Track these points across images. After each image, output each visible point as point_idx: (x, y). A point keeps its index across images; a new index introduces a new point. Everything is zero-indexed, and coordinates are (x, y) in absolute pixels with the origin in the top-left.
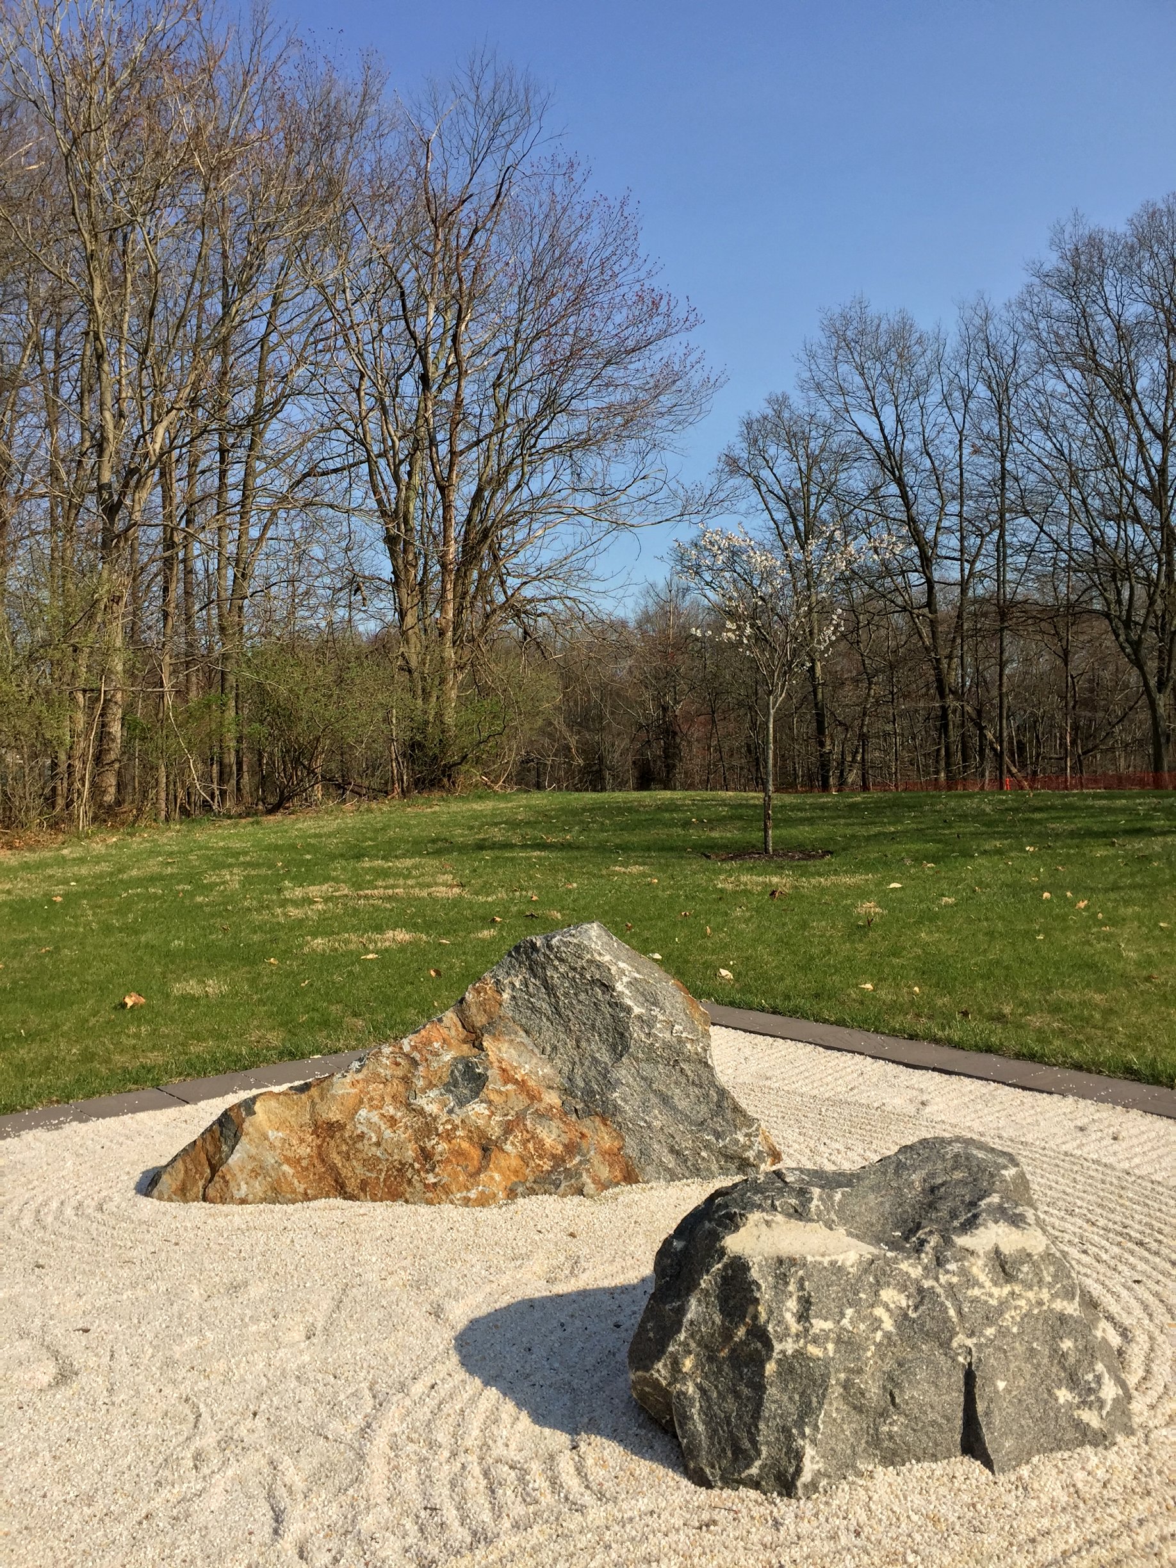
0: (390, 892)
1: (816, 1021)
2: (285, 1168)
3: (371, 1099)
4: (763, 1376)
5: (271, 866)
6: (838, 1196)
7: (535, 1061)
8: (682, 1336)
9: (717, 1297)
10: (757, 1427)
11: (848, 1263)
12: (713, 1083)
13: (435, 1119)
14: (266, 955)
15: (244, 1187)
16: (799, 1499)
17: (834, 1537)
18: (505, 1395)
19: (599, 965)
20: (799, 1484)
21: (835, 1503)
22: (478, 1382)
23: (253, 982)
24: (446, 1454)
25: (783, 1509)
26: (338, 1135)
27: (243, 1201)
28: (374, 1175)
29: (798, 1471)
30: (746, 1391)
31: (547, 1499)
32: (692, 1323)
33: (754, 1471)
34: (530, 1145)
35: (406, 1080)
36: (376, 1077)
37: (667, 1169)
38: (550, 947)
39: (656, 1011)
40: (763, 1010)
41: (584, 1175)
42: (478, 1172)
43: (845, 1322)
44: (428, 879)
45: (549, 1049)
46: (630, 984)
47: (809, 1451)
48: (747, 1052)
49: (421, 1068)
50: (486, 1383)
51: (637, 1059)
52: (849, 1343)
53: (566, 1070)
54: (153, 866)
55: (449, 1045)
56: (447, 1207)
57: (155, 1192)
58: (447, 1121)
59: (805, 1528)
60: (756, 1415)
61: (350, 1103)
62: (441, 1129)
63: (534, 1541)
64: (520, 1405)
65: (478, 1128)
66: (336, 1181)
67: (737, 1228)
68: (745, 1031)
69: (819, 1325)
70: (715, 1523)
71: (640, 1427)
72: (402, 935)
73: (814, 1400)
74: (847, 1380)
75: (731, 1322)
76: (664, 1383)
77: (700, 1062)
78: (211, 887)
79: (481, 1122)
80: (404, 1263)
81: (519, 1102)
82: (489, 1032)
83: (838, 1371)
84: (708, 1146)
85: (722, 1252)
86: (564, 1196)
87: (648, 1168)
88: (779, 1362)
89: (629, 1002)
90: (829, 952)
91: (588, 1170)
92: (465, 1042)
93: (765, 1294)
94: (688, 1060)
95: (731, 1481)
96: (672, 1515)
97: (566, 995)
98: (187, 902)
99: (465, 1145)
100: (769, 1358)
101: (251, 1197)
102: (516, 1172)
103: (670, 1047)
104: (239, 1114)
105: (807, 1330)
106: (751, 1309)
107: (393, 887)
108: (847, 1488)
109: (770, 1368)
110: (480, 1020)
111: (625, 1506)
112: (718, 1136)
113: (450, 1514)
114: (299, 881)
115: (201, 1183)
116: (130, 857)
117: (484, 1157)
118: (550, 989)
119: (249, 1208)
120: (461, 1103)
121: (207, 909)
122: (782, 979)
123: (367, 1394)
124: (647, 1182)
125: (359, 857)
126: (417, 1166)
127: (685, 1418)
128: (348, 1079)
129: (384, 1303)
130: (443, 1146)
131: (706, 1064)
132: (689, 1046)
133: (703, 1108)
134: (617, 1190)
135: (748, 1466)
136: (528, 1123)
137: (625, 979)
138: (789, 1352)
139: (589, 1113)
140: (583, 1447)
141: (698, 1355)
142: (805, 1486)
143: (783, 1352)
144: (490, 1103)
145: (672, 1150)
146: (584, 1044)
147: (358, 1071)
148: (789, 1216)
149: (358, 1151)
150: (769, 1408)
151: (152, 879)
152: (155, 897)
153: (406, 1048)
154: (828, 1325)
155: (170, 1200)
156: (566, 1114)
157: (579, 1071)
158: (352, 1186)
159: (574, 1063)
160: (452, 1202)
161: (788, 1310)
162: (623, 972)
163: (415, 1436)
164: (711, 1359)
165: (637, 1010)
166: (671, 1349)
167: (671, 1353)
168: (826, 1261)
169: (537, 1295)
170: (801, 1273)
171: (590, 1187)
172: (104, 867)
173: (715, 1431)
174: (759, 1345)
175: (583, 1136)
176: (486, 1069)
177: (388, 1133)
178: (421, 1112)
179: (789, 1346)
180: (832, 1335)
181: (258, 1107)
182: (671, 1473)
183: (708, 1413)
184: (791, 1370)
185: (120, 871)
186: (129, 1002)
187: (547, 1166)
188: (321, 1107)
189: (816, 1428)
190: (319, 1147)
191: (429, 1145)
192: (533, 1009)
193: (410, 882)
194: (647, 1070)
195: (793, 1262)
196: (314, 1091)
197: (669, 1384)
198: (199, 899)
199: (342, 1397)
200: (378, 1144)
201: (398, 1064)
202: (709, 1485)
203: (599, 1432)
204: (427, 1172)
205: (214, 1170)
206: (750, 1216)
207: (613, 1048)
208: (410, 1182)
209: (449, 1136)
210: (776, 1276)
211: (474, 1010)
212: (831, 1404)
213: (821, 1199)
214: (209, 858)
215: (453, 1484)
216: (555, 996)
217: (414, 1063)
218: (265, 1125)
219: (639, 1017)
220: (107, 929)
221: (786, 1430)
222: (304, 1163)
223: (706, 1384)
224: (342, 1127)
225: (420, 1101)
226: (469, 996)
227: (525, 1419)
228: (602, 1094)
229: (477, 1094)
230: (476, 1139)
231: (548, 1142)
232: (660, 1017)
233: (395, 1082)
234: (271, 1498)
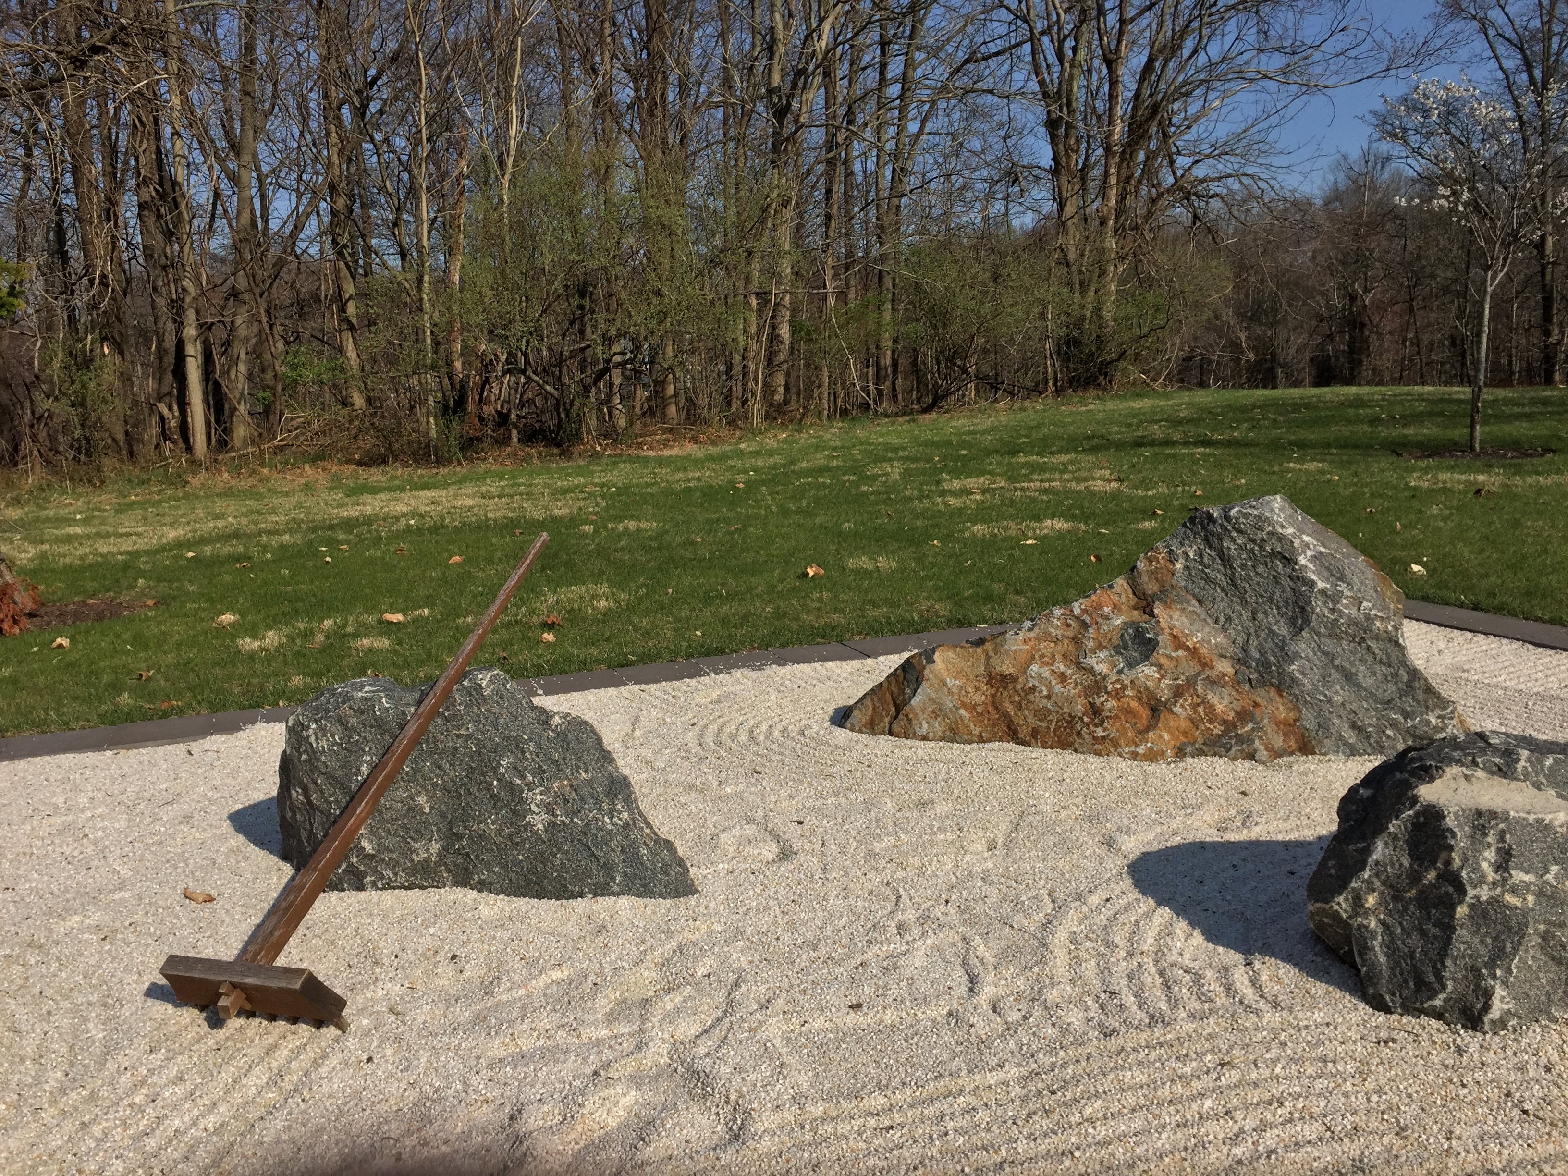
0: (1047, 485)
1: (1526, 619)
2: (962, 712)
3: (1042, 656)
4: (1452, 917)
5: (930, 460)
6: (1549, 762)
7: (1207, 629)
8: (1366, 875)
9: (1406, 841)
10: (1443, 964)
11: (1557, 823)
12: (1403, 661)
13: (1104, 678)
14: (931, 538)
15: (925, 726)
16: (1485, 1033)
17: (1522, 1068)
18: (1178, 915)
19: (1281, 538)
20: (1486, 1020)
21: (1525, 1041)
22: (1151, 902)
23: (919, 560)
24: (1123, 954)
25: (1467, 1039)
26: (1011, 686)
27: (924, 738)
28: (1044, 725)
29: (1487, 1008)
30: (1434, 931)
31: (1222, 1000)
32: (1377, 863)
33: (1438, 1002)
34: (1201, 709)
35: (1076, 641)
36: (1047, 637)
37: (1347, 744)
38: (1227, 518)
39: (1342, 587)
40: (1462, 606)
41: (1257, 742)
42: (1147, 730)
43: (1549, 877)
44: (1084, 474)
45: (1222, 619)
46: (1314, 559)
47: (1500, 992)
48: (1442, 645)
49: (1091, 630)
50: (1160, 903)
51: (1318, 634)
52: (1551, 897)
53: (1240, 640)
54: (820, 459)
55: (1120, 610)
56: (1115, 760)
57: (848, 724)
58: (1117, 681)
59: (1489, 1057)
60: (1443, 952)
61: (1023, 658)
62: (1110, 688)
63: (1210, 1030)
64: (1193, 924)
65: (1147, 689)
66: (1009, 727)
67: (1432, 779)
68: (1439, 625)
69: (1519, 876)
70: (1394, 1041)
71: (1316, 955)
72: (1061, 525)
73: (1509, 945)
74: (1547, 932)
75: (1420, 866)
76: (1344, 915)
77: (1390, 640)
78: (875, 477)
79: (1150, 684)
80: (1076, 801)
81: (1190, 668)
82: (1160, 599)
83: (1537, 921)
84: (1394, 725)
85: (1415, 800)
86: (1234, 759)
87: (1326, 741)
88: (1472, 906)
89: (1313, 577)
90: (1546, 551)
91: (1261, 738)
92: (1135, 608)
93: (1461, 840)
94: (1377, 638)
95: (1411, 1009)
96: (1349, 1029)
97: (1243, 566)
98: (853, 491)
99: (1134, 704)
100: (1461, 902)
101: (931, 735)
102: (1185, 733)
103: (1356, 624)
104: (920, 662)
105: (1505, 880)
106: (1443, 855)
107: (1049, 480)
108: (1538, 1030)
109: (1462, 911)
110: (1151, 587)
111: (1300, 1015)
112: (1406, 715)
113: (1130, 1000)
114: (957, 474)
115: (887, 720)
116: (799, 451)
117: (1153, 717)
118: (1225, 559)
119: (931, 744)
120: (1131, 665)
121: (872, 498)
122: (1487, 576)
123: (1047, 900)
124: (1325, 754)
125: (1014, 453)
126: (1086, 719)
127: (1365, 949)
128: (1021, 637)
129: (1058, 829)
130: (1112, 704)
131: (1397, 643)
132: (1378, 624)
133: (1391, 688)
134: (1291, 759)
135: (1431, 998)
136: (1199, 688)
137: (1309, 553)
138: (1484, 898)
139: (1263, 683)
140: (1257, 965)
141: (1382, 893)
142: (1493, 1022)
143: (1477, 897)
144: (1160, 667)
145: (1353, 726)
146: (1260, 616)
147: (1030, 630)
148: (1492, 773)
149: (1029, 702)
150: (1458, 947)
151: (821, 471)
152: (824, 486)
153: (1077, 611)
154: (1528, 878)
155: (860, 731)
156: (1239, 683)
157: (1254, 642)
158: (1024, 732)
159: (1249, 635)
160: (1120, 755)
161: (1485, 859)
162: (1307, 546)
163: (1093, 936)
164: (1396, 898)
165: (1321, 585)
166: (1353, 885)
167: (1353, 889)
168: (1531, 818)
169: (1208, 839)
170: (1502, 826)
171: (1263, 754)
172: (777, 459)
173: (1397, 964)
174: (1451, 889)
175: (1256, 705)
176: (1157, 634)
177: (1058, 688)
178: (1091, 671)
179: (1484, 893)
180: (1532, 887)
181: (937, 656)
182: (1348, 996)
183: (1390, 948)
184: (1485, 914)
185: (793, 463)
186: (811, 572)
187: (1218, 730)
188: (995, 661)
189: (1509, 971)
190: (993, 696)
191: (1098, 701)
192: (1208, 580)
193: (1066, 476)
194: (1329, 645)
195: (1493, 815)
196: (988, 646)
197: (1350, 917)
198: (864, 488)
199: (1024, 898)
200: (1049, 697)
201: (1069, 626)
202: (1388, 1011)
203: (1273, 955)
204: (1096, 726)
205: (898, 710)
206: (1447, 769)
207: (1292, 622)
208: (1079, 734)
209: (1118, 695)
210: (1474, 827)
211: (1145, 578)
212: (1527, 951)
213: (1529, 760)
214: (871, 452)
215: (1130, 977)
216: (1231, 567)
217: (1085, 625)
218: (944, 673)
219: (1323, 592)
220: (785, 512)
221: (1475, 970)
222: (979, 709)
223: (1389, 920)
224: (1014, 679)
225: (1091, 661)
226: (1141, 565)
227: (1198, 938)
228: (1279, 666)
229: (1147, 658)
230: (1145, 699)
231: (1220, 708)
232: (1347, 593)
233: (1066, 642)
234: (965, 963)
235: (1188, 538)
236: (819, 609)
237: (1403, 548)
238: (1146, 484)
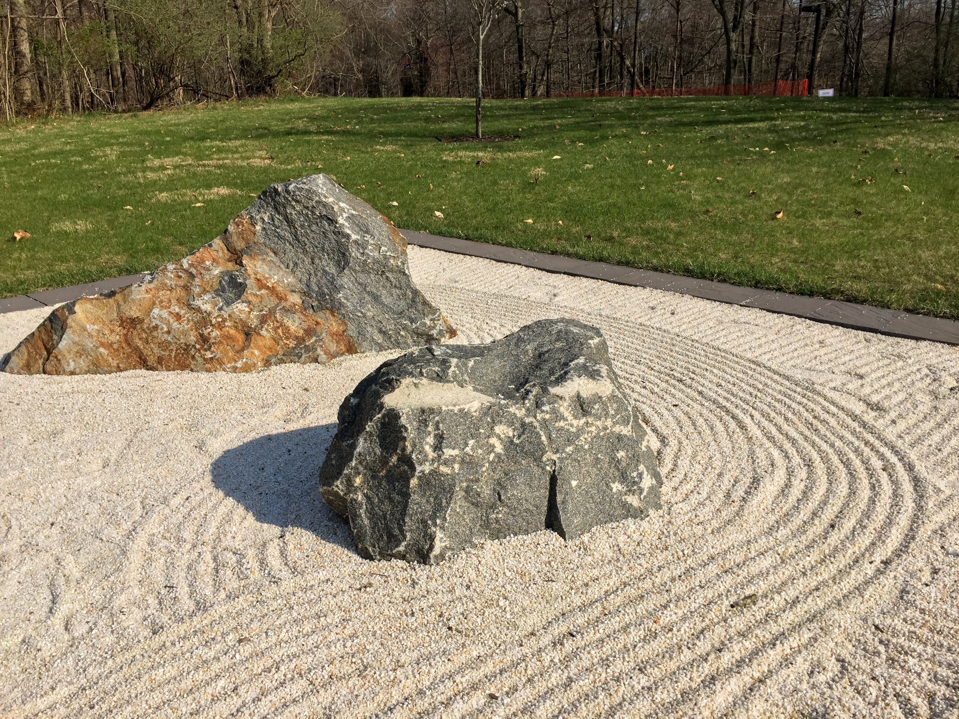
0: (221, 162)
1: (493, 244)
2: (102, 350)
3: (161, 302)
4: (408, 487)
5: (141, 145)
6: (471, 363)
7: (281, 273)
8: (353, 463)
9: (378, 436)
10: (404, 520)
11: (473, 410)
12: (409, 285)
13: (209, 314)
14: (125, 203)
15: (72, 364)
16: (431, 565)
17: (452, 590)
18: (239, 502)
19: (325, 205)
20: (431, 556)
21: (455, 567)
22: (221, 494)
23: (110, 222)
24: (188, 546)
25: (420, 572)
26: (138, 326)
27: (72, 373)
28: (167, 353)
29: (431, 547)
30: (397, 498)
31: (256, 575)
32: (360, 454)
33: (401, 548)
34: (280, 331)
35: (186, 288)
36: (164, 286)
37: (377, 344)
38: (288, 192)
39: (368, 237)
40: (460, 237)
41: (319, 349)
42: (243, 350)
43: (468, 449)
44: (249, 154)
45: (291, 265)
46: (348, 218)
47: (439, 535)
48: (446, 265)
49: (197, 280)
50: (227, 495)
51: (355, 271)
52: (470, 463)
53: (304, 279)
54: (57, 145)
55: (218, 263)
56: (221, 374)
57: (8, 369)
58: (218, 316)
59: (432, 585)
60: (403, 513)
61: (146, 304)
62: (214, 321)
63: (240, 607)
64: (247, 509)
65: (241, 320)
66: (140, 358)
67: (393, 389)
68: (446, 251)
69: (449, 452)
70: (370, 585)
71: (329, 520)
72: (224, 191)
73: (444, 501)
74: (468, 487)
75: (387, 453)
76: (342, 494)
77: (400, 272)
78: (96, 159)
79: (243, 316)
80: (183, 413)
81: (272, 302)
82: (247, 253)
83: (462, 481)
84: (405, 328)
85: (382, 406)
86: (304, 363)
87: (364, 344)
88: (419, 478)
89: (349, 232)
90: (508, 200)
91: (321, 346)
92: (229, 260)
93: (411, 434)
94: (391, 271)
95: (386, 556)
96: (341, 582)
97: (302, 226)
98: (77, 169)
99: (232, 332)
100: (413, 476)
101: (78, 370)
102: (270, 349)
103: (378, 262)
104: (63, 314)
105: (440, 456)
106: (401, 444)
107: (224, 159)
108: (464, 556)
109: (414, 482)
110: (240, 245)
111: (309, 577)
112: (412, 321)
113: (183, 590)
114: (158, 155)
115: (41, 362)
116: (42, 139)
117: (247, 339)
118: (290, 223)
119: (77, 377)
120: (228, 303)
121: (90, 173)
122: (476, 217)
123: (139, 506)
124: (364, 352)
125: (203, 139)
126: (198, 346)
127: (356, 516)
128: (143, 288)
129: (163, 442)
130: (216, 333)
131: (404, 274)
132: (392, 261)
133: (403, 303)
134: (342, 358)
135: (397, 546)
136: (278, 316)
137: (345, 215)
138: (427, 472)
139: (321, 308)
140: (288, 536)
141: (365, 475)
142: (436, 557)
143: (423, 472)
144: (249, 302)
145: (380, 331)
146: (317, 261)
147: (150, 282)
148: (432, 379)
149: (154, 337)
150: (412, 507)
151: (55, 154)
152: (56, 165)
153: (186, 266)
154: (455, 452)
155: (19, 373)
156: (305, 309)
157: (314, 280)
158: (152, 360)
159: (310, 275)
160: (224, 370)
161: (427, 443)
162: (342, 210)
163: (167, 535)
164: (373, 477)
165: (354, 237)
166: (346, 472)
167: (345, 474)
168: (456, 409)
169: (275, 432)
170: (437, 418)
171: (323, 357)
172: (23, 145)
173: (376, 524)
174: (406, 467)
175: (317, 323)
176: (245, 279)
177: (175, 325)
178: (198, 310)
179: (427, 468)
180: (457, 459)
181: (77, 308)
182: (346, 551)
183: (371, 512)
184: (428, 483)
185: (34, 148)
186: (18, 236)
187: (292, 344)
188: (124, 308)
189: (445, 519)
190: (126, 335)
191: (206, 332)
192: (279, 237)
193: (236, 156)
194: (362, 278)
195: (432, 411)
196: (118, 297)
197: (345, 494)
198: (85, 167)
199: (119, 509)
200: (169, 332)
201: (180, 277)
202: (372, 559)
203: (301, 526)
204: (206, 350)
205: (49, 353)
206: (403, 381)
207: (338, 263)
208: (193, 357)
209: (220, 326)
210: (420, 421)
211: (235, 238)
212: (456, 503)
213: (457, 366)
214: (98, 139)
215: (189, 568)
216: (295, 228)
217: (192, 276)
218: (84, 321)
219: (356, 242)
220: (16, 187)
221: (424, 522)
222: (115, 346)
223: (370, 493)
224: (141, 321)
225: (198, 303)
226: (231, 228)
227: (250, 519)
228: (331, 295)
229: (239, 297)
230: (240, 328)
231: (293, 328)
232: (371, 242)
233: (178, 290)
234: (52, 585)
235: (263, 207)
236: (15, 267)
237: (433, 200)
238: (288, 160)
